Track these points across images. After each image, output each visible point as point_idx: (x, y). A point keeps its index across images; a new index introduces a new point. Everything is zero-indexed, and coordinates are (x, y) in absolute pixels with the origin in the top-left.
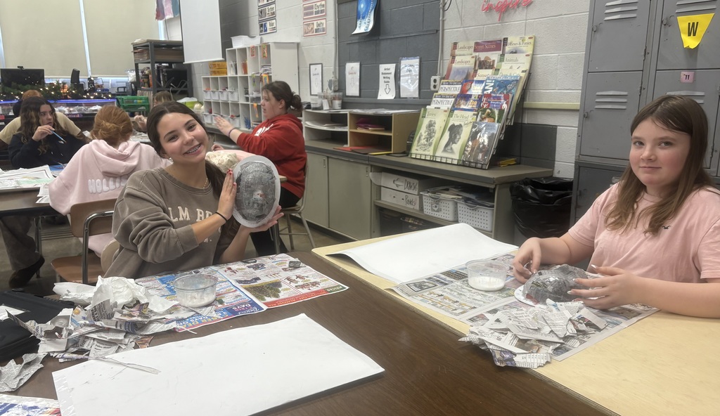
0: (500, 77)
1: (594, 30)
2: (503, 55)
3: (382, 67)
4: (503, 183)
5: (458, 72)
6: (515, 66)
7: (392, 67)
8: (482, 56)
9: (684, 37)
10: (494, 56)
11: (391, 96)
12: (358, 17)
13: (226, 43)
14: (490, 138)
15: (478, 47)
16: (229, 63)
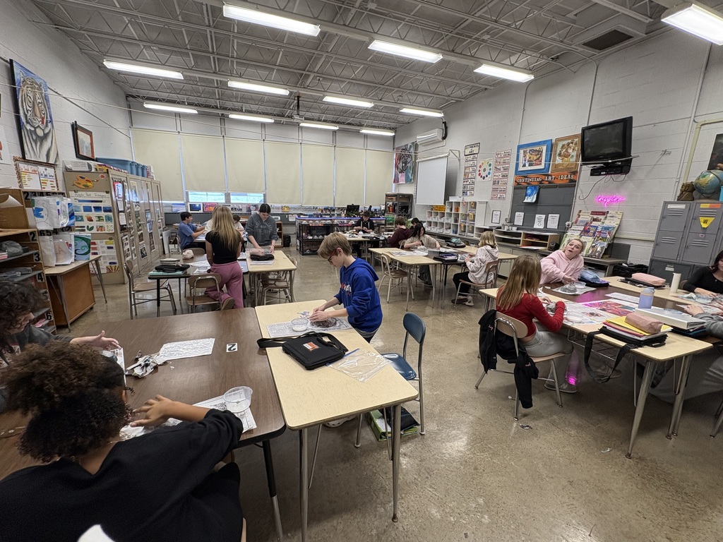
0: (604, 225)
1: (663, 217)
2: (606, 217)
3: (537, 216)
4: (611, 264)
5: (582, 221)
6: (612, 222)
7: (544, 216)
8: (595, 217)
9: (702, 224)
10: (602, 217)
11: (542, 227)
12: (526, 195)
13: (446, 198)
14: (602, 248)
15: (593, 213)
16: (447, 206)
